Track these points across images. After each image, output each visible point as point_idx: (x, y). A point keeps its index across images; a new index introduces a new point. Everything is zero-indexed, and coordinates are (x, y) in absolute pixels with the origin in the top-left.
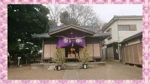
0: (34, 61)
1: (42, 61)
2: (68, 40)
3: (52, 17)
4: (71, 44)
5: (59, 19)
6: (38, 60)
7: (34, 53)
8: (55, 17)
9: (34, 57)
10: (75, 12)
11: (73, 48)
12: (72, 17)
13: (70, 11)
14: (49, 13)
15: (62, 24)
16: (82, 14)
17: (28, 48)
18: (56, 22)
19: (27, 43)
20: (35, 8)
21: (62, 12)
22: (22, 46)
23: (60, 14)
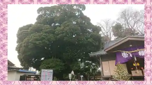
0: (95, 79)
1: (103, 79)
2: (128, 53)
3: (104, 34)
4: (133, 58)
5: (112, 33)
6: (98, 78)
7: (93, 71)
8: (107, 32)
9: (94, 75)
10: (129, 21)
11: (137, 62)
12: (127, 27)
13: (122, 22)
14: (101, 30)
15: (116, 37)
16: (139, 20)
17: (87, 67)
18: (109, 37)
19: (86, 61)
20: (88, 30)
21: (114, 25)
22: (82, 65)
23: (111, 28)
